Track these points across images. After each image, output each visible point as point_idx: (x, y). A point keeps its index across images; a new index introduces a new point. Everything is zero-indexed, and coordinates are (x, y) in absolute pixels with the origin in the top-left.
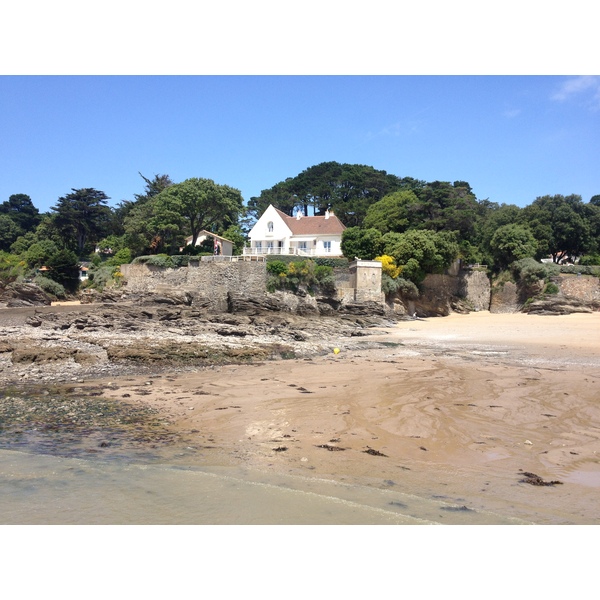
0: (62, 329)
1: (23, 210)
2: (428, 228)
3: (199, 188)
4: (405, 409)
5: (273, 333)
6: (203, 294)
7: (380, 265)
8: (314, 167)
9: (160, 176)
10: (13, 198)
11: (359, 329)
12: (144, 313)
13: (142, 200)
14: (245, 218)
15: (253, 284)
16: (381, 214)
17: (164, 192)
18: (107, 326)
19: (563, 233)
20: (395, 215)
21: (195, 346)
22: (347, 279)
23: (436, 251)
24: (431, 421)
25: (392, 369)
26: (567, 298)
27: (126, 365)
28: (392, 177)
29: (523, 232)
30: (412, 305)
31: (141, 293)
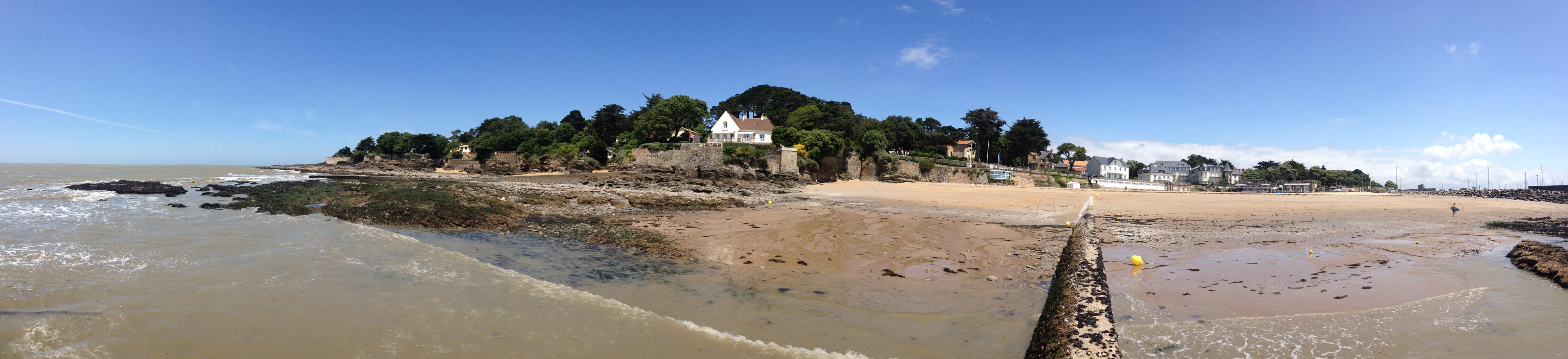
0: (600, 186)
1: (576, 119)
2: (826, 129)
3: (680, 102)
4: (817, 237)
5: (729, 191)
6: (683, 166)
7: (796, 150)
8: (754, 88)
9: (655, 95)
10: (572, 113)
11: (782, 189)
12: (646, 177)
13: (644, 110)
14: (708, 120)
15: (715, 161)
16: (797, 118)
17: (659, 104)
18: (626, 185)
19: (902, 138)
20: (806, 119)
21: (681, 199)
22: (775, 158)
23: (831, 143)
24: (832, 244)
25: (806, 214)
26: (902, 174)
27: (641, 208)
28: (804, 96)
29: (880, 135)
30: (815, 175)
31: (644, 165)
